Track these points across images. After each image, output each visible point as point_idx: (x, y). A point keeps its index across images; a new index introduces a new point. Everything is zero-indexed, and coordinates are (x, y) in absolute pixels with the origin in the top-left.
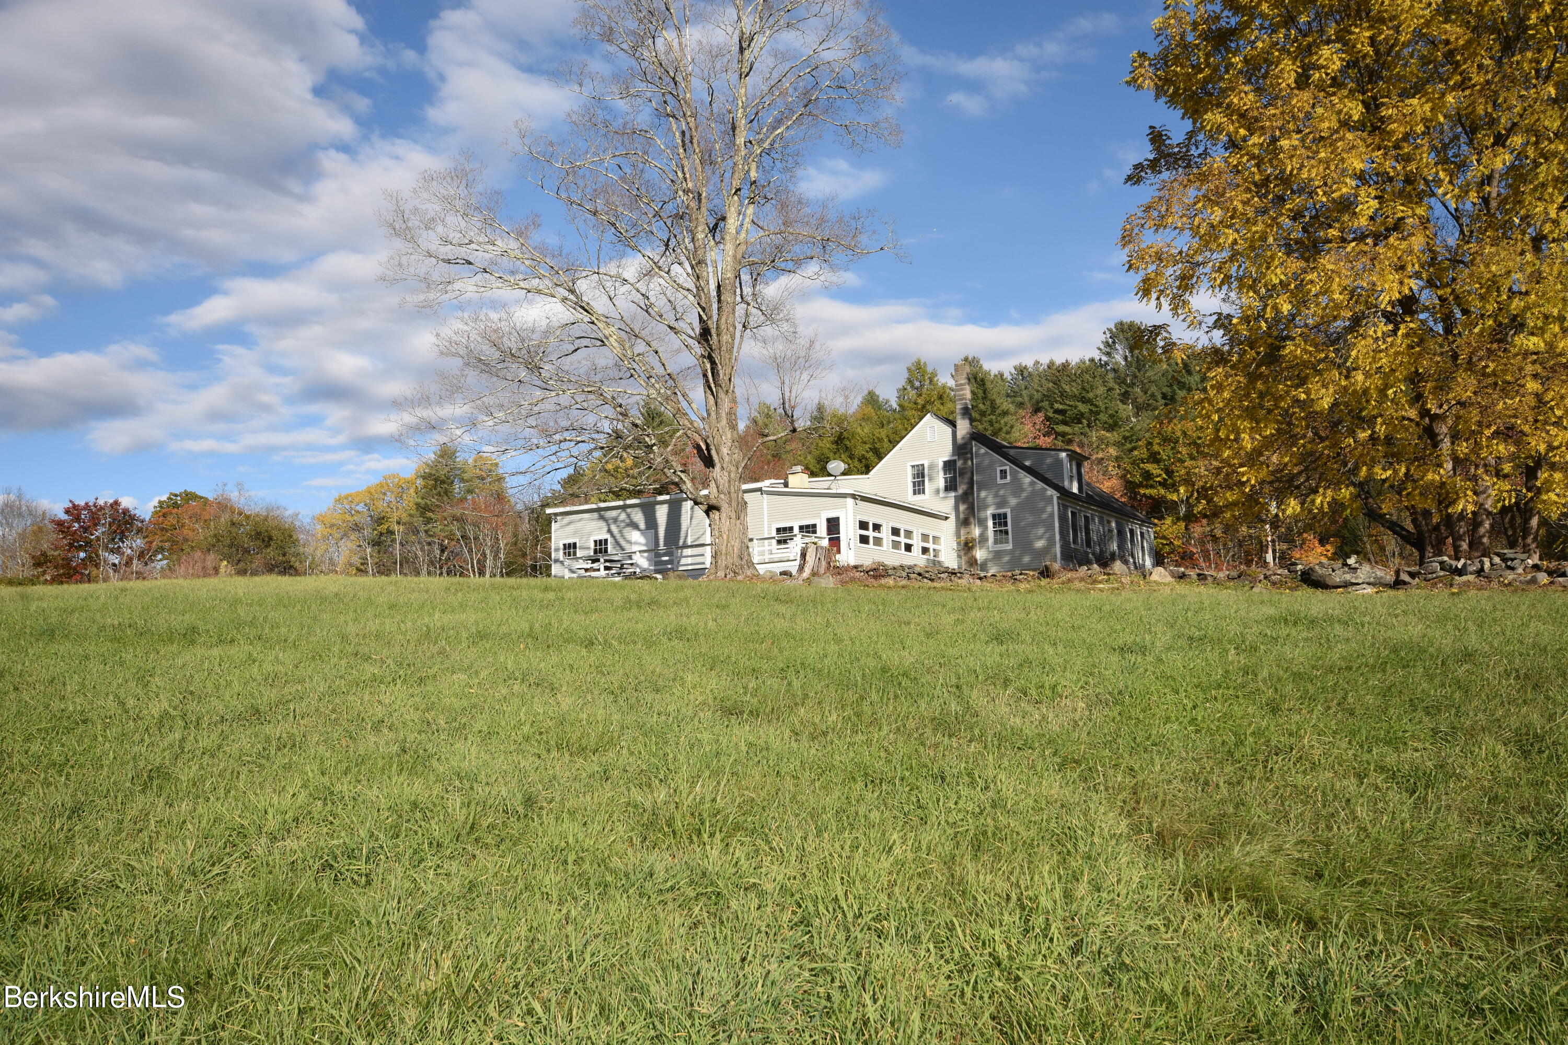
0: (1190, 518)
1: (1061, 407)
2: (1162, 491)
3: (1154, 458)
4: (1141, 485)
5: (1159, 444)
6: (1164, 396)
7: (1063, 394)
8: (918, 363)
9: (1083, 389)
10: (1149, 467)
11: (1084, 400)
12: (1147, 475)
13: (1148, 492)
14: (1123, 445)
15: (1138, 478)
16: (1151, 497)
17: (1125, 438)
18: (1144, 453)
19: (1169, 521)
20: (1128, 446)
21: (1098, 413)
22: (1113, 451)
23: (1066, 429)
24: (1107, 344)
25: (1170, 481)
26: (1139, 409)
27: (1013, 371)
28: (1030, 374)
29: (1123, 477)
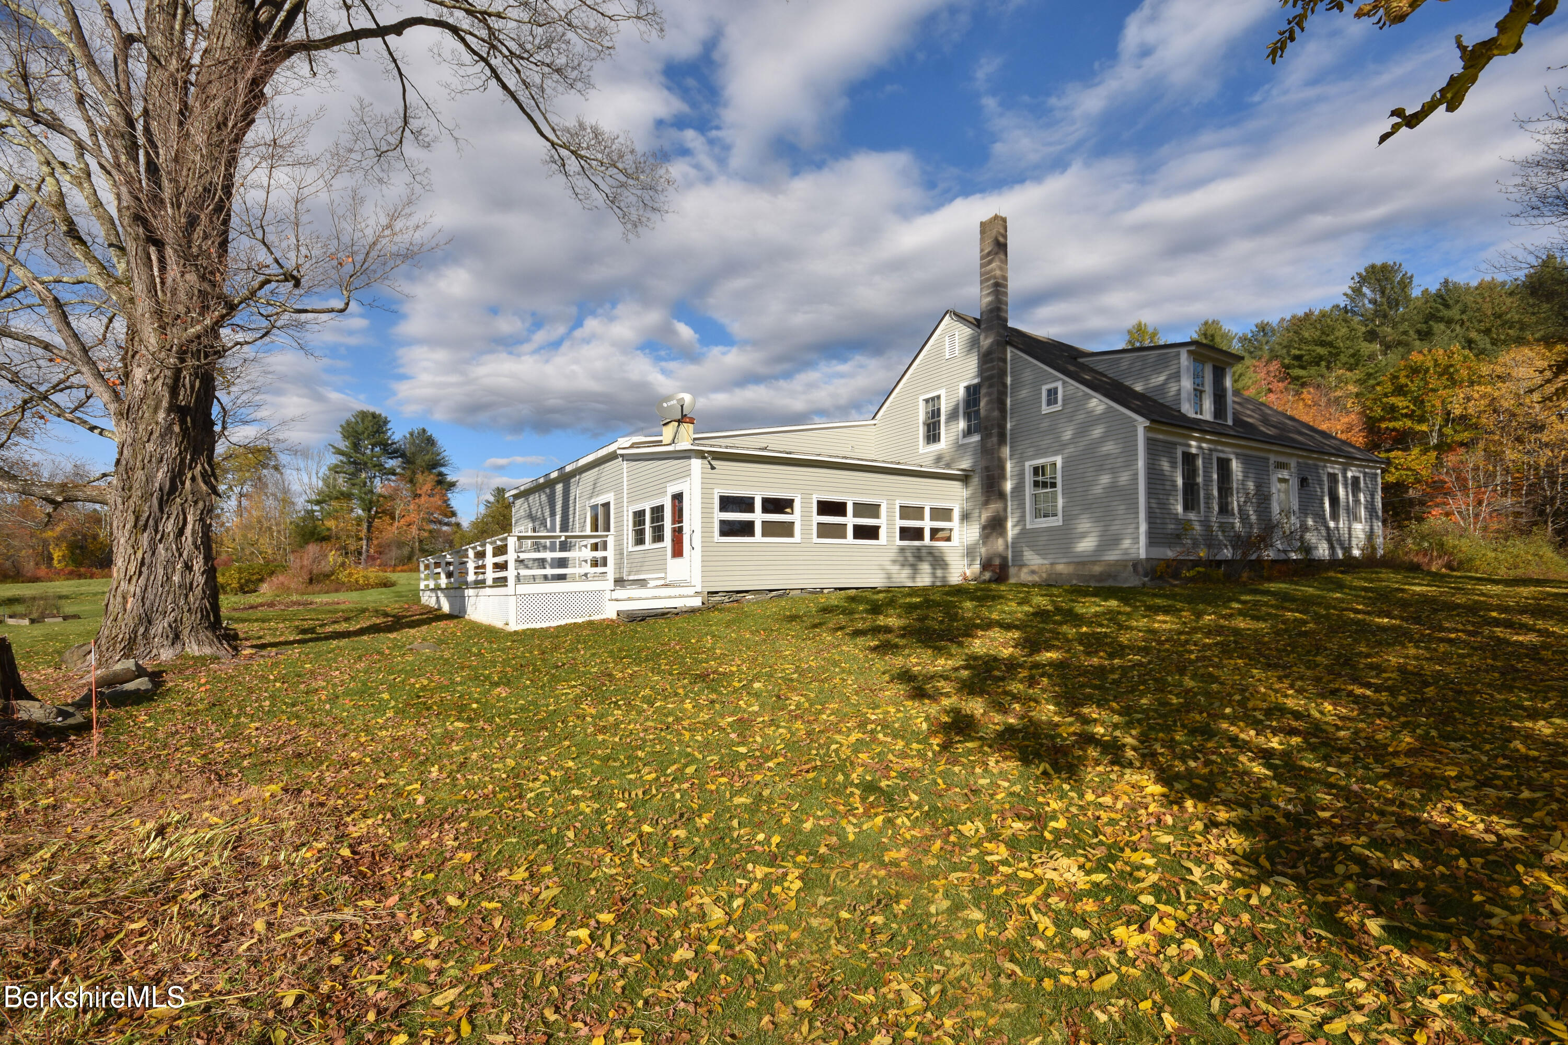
0: (1443, 447)
1: (1297, 352)
2: (1409, 423)
3: (1400, 390)
4: (1383, 419)
5: (1407, 377)
6: (1419, 332)
7: (1303, 340)
8: (1140, 325)
9: (1323, 333)
10: (1393, 400)
11: (1323, 344)
12: (1393, 408)
13: (1391, 425)
14: (1365, 381)
15: (1379, 412)
16: (1394, 429)
17: (1369, 375)
18: (1389, 387)
19: (1416, 451)
20: (1372, 382)
21: (1338, 354)
22: (1353, 389)
23: (1301, 372)
24: (1354, 290)
25: (1418, 412)
26: (1387, 347)
27: (1254, 329)
28: (1273, 330)
29: (1363, 413)
